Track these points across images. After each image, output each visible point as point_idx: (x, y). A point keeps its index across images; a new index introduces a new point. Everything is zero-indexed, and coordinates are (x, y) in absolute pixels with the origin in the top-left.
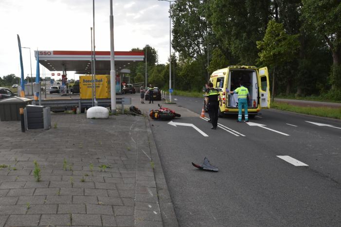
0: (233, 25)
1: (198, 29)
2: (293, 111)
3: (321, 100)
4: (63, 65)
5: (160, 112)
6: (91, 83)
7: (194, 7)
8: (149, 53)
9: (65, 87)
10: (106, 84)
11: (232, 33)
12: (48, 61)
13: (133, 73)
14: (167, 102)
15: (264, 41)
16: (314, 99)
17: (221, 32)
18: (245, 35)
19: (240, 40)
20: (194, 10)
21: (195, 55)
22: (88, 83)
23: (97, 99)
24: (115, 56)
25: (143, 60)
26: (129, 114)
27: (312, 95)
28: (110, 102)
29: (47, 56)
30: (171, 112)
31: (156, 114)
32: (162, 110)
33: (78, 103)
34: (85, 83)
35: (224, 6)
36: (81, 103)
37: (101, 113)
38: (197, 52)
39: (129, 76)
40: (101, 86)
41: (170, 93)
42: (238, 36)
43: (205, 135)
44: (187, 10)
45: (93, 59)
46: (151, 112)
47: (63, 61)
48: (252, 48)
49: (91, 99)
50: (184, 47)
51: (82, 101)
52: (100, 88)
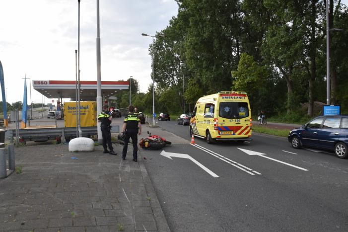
0: (205, 60)
1: (173, 64)
2: (272, 134)
3: (280, 121)
4: (59, 93)
5: (150, 141)
6: (76, 110)
7: (169, 46)
8: (132, 84)
9: (60, 112)
10: (92, 111)
11: (204, 66)
12: (45, 90)
13: (119, 100)
14: (150, 125)
15: (237, 71)
16: (275, 121)
17: (194, 65)
18: (214, 68)
19: (210, 72)
20: (169, 49)
21: (171, 85)
22: (73, 110)
23: (82, 128)
24: (102, 85)
25: (128, 88)
26: (117, 143)
27: (272, 118)
28: (97, 131)
29: (44, 85)
30: (162, 140)
31: (147, 143)
32: (152, 138)
33: (61, 132)
34: (70, 110)
35: (196, 44)
36: (65, 132)
37: (85, 145)
38: (172, 83)
39: (116, 103)
40: (87, 113)
41: (153, 118)
42: (208, 68)
43: (214, 175)
44: (163, 49)
45: (78, 88)
46: (141, 141)
47: (59, 90)
48: (220, 78)
49: (75, 128)
50: (161, 78)
51: (66, 130)
52: (86, 116)
